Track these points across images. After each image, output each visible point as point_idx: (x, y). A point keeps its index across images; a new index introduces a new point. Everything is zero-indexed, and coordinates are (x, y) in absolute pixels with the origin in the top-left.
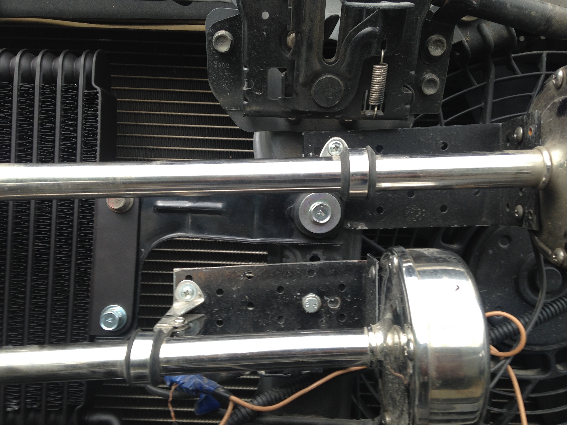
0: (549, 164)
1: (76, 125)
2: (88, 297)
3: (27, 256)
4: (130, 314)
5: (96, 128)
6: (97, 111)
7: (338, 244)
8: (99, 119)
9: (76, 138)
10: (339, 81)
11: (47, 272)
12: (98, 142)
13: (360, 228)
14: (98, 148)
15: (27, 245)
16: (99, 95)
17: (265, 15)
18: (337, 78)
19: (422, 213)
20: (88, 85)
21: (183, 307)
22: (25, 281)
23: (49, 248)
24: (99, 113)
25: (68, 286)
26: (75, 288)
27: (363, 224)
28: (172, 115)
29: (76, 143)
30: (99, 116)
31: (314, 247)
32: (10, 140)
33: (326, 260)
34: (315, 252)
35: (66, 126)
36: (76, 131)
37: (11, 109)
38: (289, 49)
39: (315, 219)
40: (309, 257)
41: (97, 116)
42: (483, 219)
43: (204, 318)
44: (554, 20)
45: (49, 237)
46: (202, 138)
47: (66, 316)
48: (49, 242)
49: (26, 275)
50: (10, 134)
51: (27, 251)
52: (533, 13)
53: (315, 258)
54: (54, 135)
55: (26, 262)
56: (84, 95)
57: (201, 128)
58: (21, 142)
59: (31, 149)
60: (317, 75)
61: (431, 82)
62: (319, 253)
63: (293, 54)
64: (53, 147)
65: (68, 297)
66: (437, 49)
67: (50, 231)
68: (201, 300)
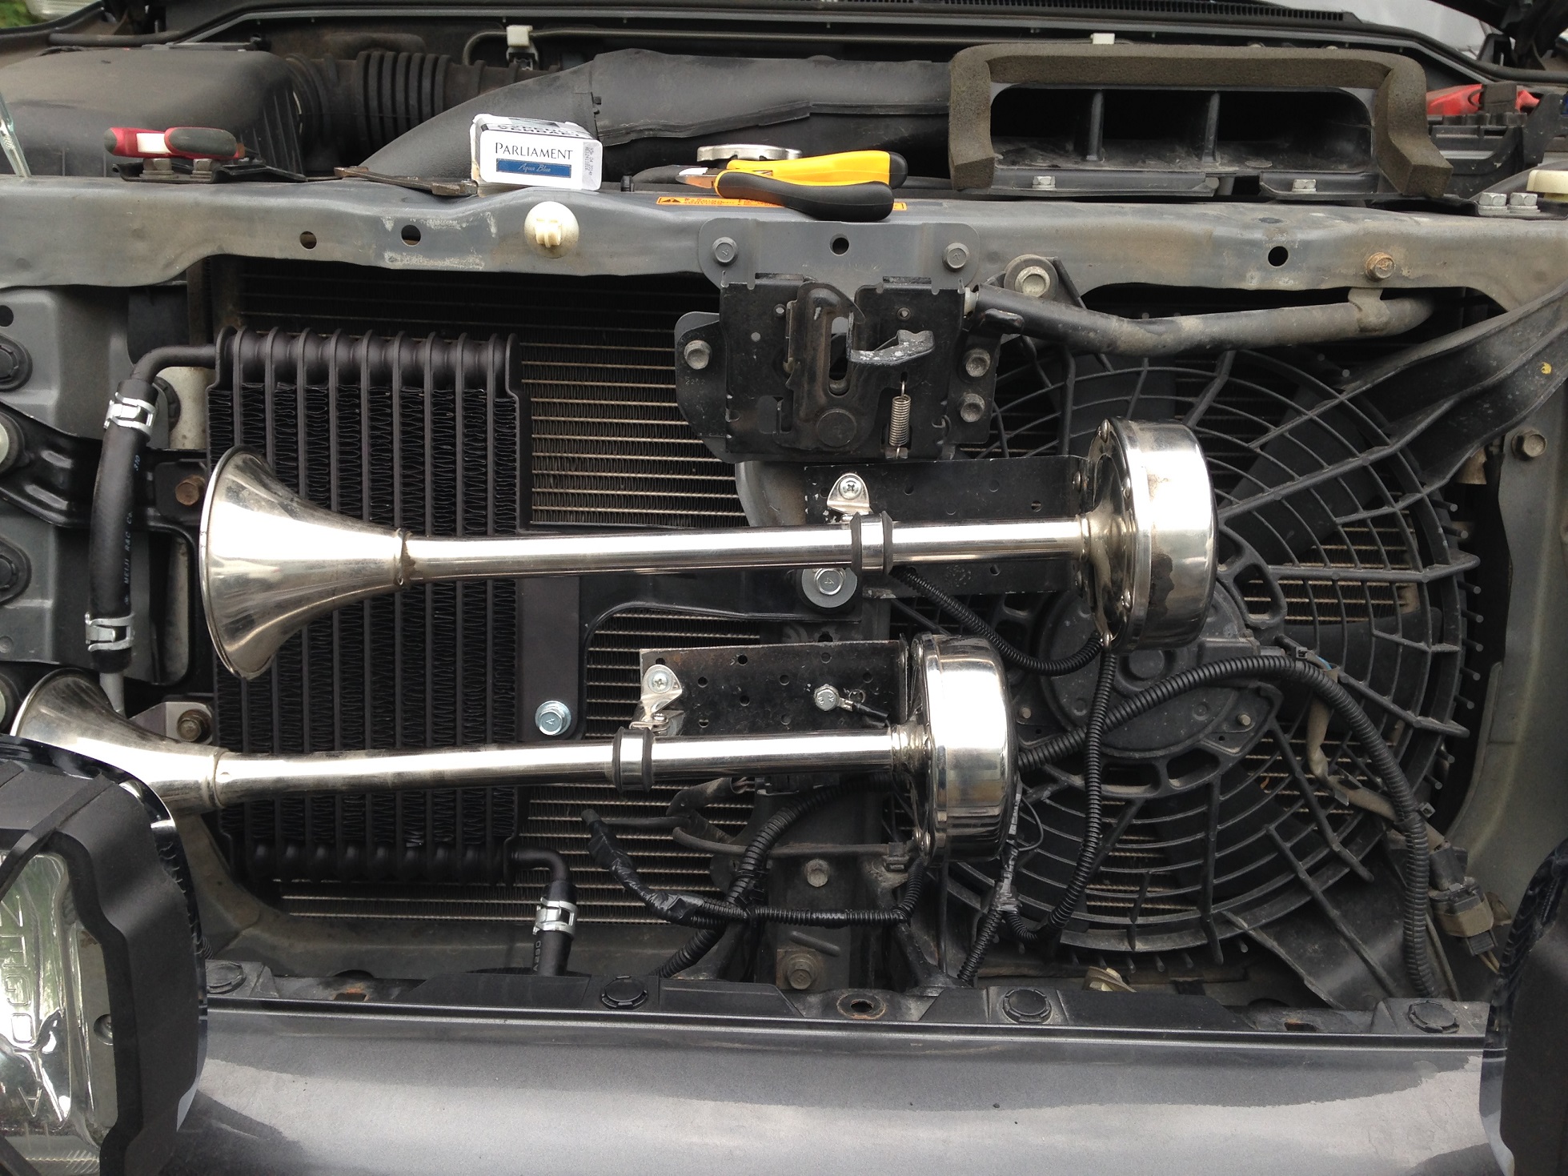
0: (1087, 535)
1: (485, 449)
2: (513, 689)
3: (424, 633)
4: (575, 713)
5: (514, 452)
6: (515, 428)
7: (855, 620)
8: (517, 439)
9: (486, 466)
10: (851, 416)
11: (454, 655)
12: (517, 473)
13: (885, 596)
14: (517, 481)
15: (424, 618)
16: (517, 406)
17: (756, 337)
18: (847, 413)
19: (968, 575)
20: (500, 391)
21: (653, 701)
22: (424, 667)
23: (454, 622)
24: (517, 431)
25: (485, 674)
26: (494, 677)
27: (889, 591)
28: (601, 405)
29: (485, 474)
30: (518, 435)
31: (825, 624)
32: (392, 468)
33: (840, 640)
34: (824, 629)
35: (470, 449)
36: (485, 457)
37: (391, 424)
38: (787, 376)
39: (821, 590)
40: (817, 636)
41: (514, 436)
42: (1047, 584)
43: (683, 716)
44: (1119, 343)
45: (454, 607)
46: (649, 440)
47: (484, 715)
48: (454, 614)
49: (424, 659)
50: (392, 460)
51: (424, 626)
52: (1092, 335)
53: (826, 638)
54: (454, 462)
55: (424, 641)
56: (496, 405)
57: (646, 425)
58: (409, 473)
59: (423, 481)
60: (822, 410)
61: (974, 407)
62: (832, 632)
63: (791, 384)
64: (454, 479)
65: (485, 690)
66: (977, 367)
67: (454, 598)
68: (679, 692)
